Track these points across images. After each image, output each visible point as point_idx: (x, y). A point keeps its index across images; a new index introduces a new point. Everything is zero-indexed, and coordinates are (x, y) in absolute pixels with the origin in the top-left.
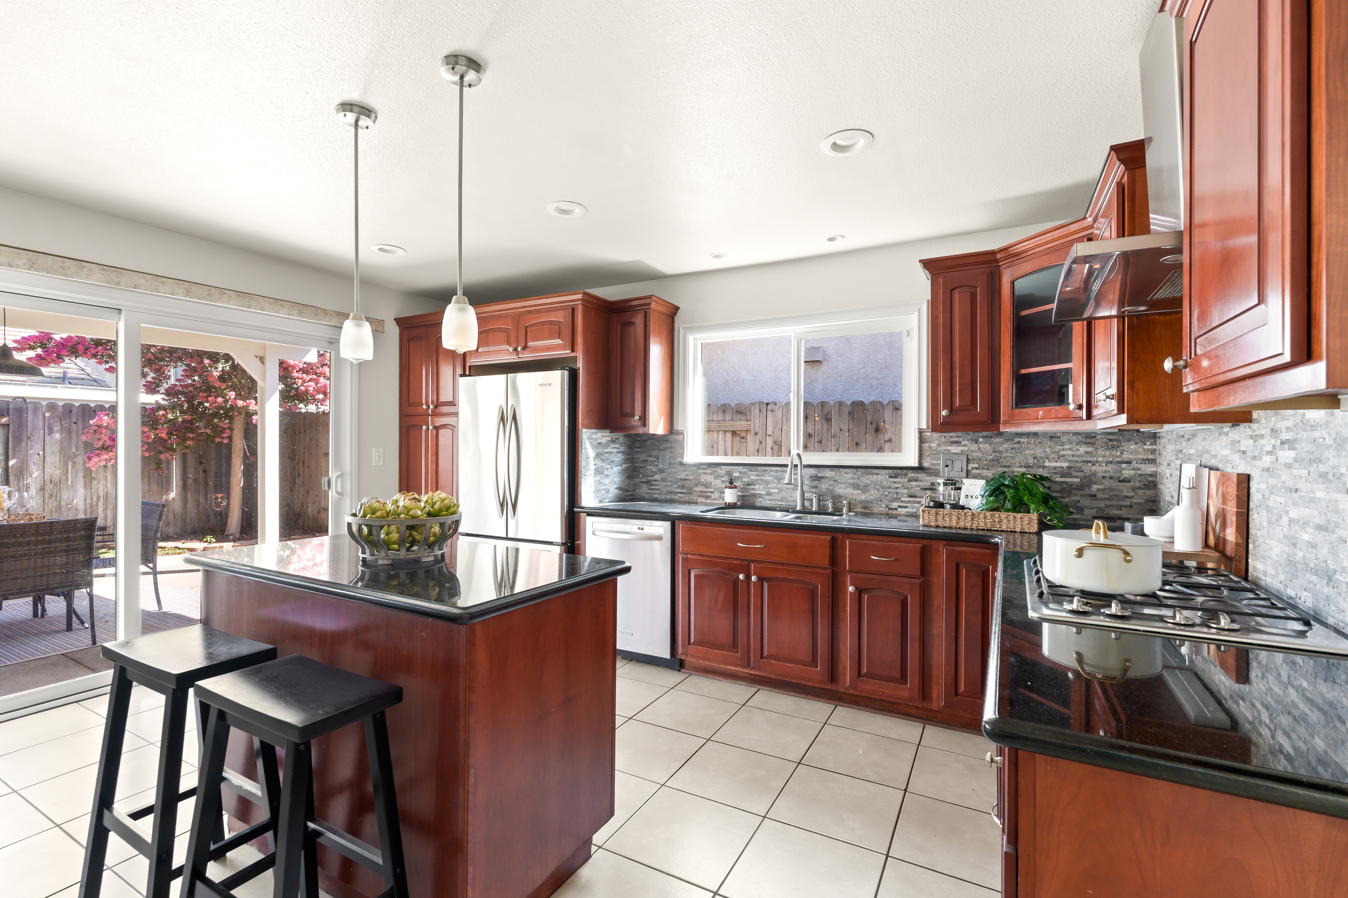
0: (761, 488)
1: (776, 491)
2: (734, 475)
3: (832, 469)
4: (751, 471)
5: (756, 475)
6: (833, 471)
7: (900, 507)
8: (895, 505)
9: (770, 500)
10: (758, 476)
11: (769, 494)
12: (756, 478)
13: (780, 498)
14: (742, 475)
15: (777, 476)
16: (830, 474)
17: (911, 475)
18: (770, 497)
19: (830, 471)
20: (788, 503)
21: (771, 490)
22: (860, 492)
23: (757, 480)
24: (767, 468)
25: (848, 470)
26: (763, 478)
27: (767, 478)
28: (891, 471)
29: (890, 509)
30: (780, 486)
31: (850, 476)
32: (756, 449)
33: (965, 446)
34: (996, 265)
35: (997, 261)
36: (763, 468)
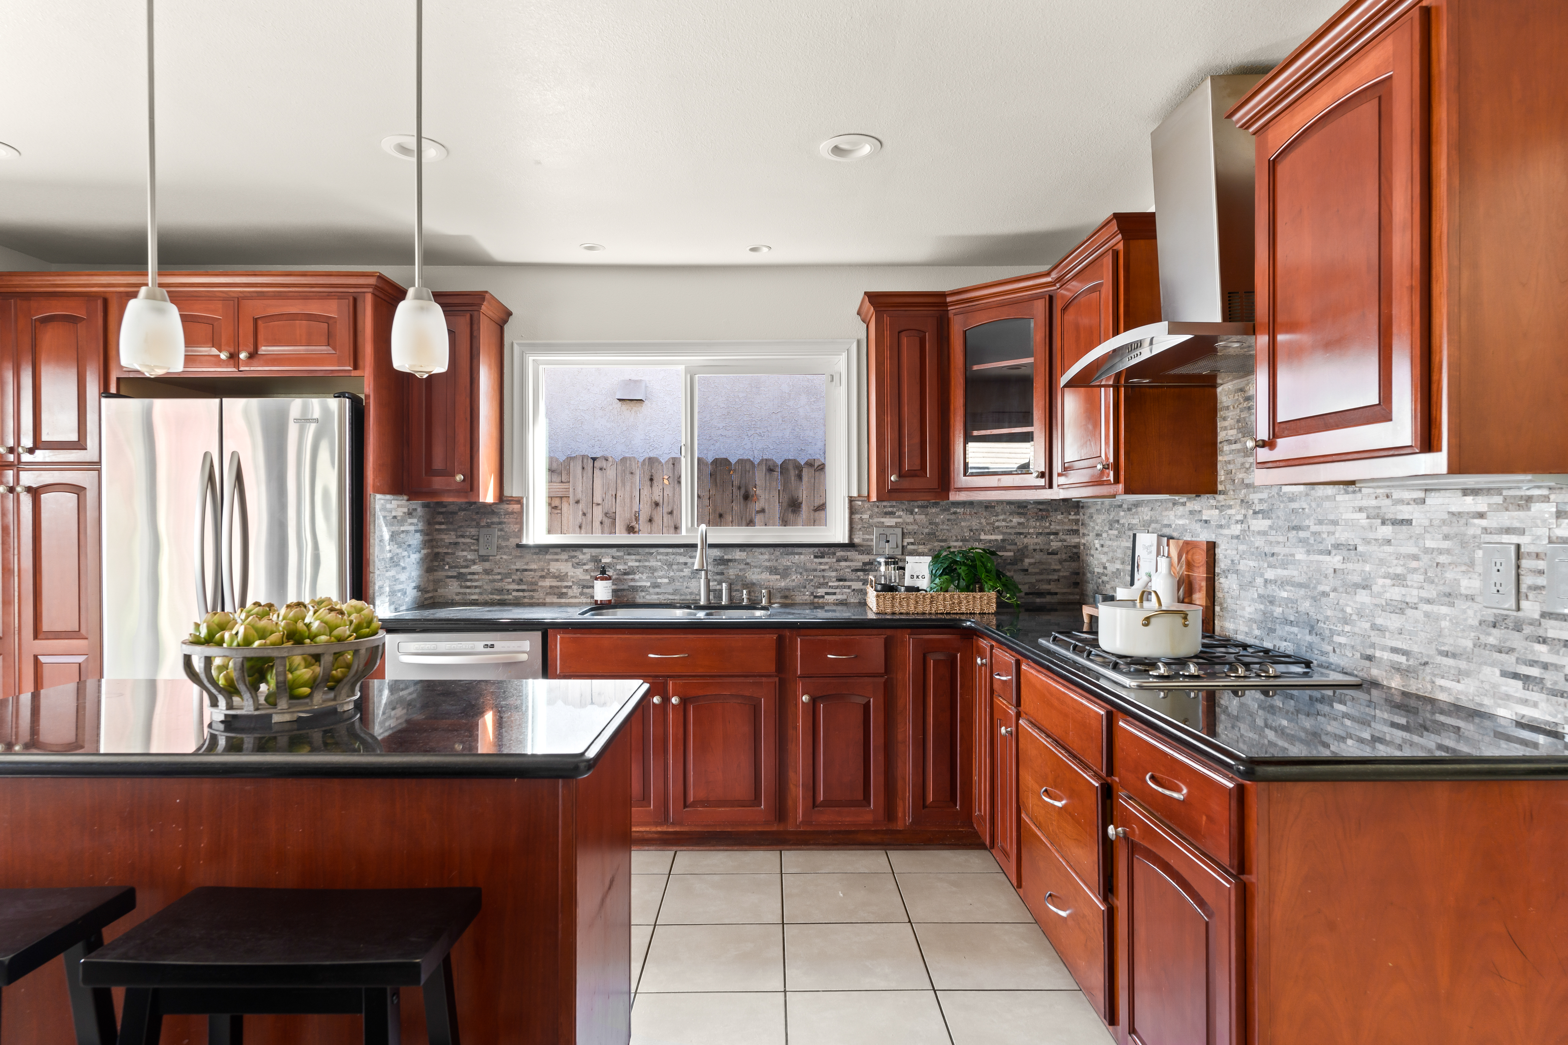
0: (644, 578)
1: (666, 580)
2: (603, 561)
3: (743, 549)
4: (629, 554)
5: (636, 561)
6: (744, 551)
7: (827, 594)
8: (821, 591)
9: (658, 594)
10: (640, 561)
11: (656, 585)
12: (637, 564)
13: (671, 591)
14: (615, 561)
15: (667, 560)
16: (740, 556)
17: (840, 553)
18: (657, 590)
19: (740, 551)
20: (683, 597)
21: (659, 580)
22: (778, 577)
23: (638, 567)
24: (653, 550)
25: (763, 550)
26: (647, 564)
27: (653, 563)
28: (816, 550)
29: (816, 597)
30: (672, 574)
31: (766, 557)
32: (577, 524)
33: (900, 517)
34: (945, 309)
35: (946, 304)
36: (647, 550)
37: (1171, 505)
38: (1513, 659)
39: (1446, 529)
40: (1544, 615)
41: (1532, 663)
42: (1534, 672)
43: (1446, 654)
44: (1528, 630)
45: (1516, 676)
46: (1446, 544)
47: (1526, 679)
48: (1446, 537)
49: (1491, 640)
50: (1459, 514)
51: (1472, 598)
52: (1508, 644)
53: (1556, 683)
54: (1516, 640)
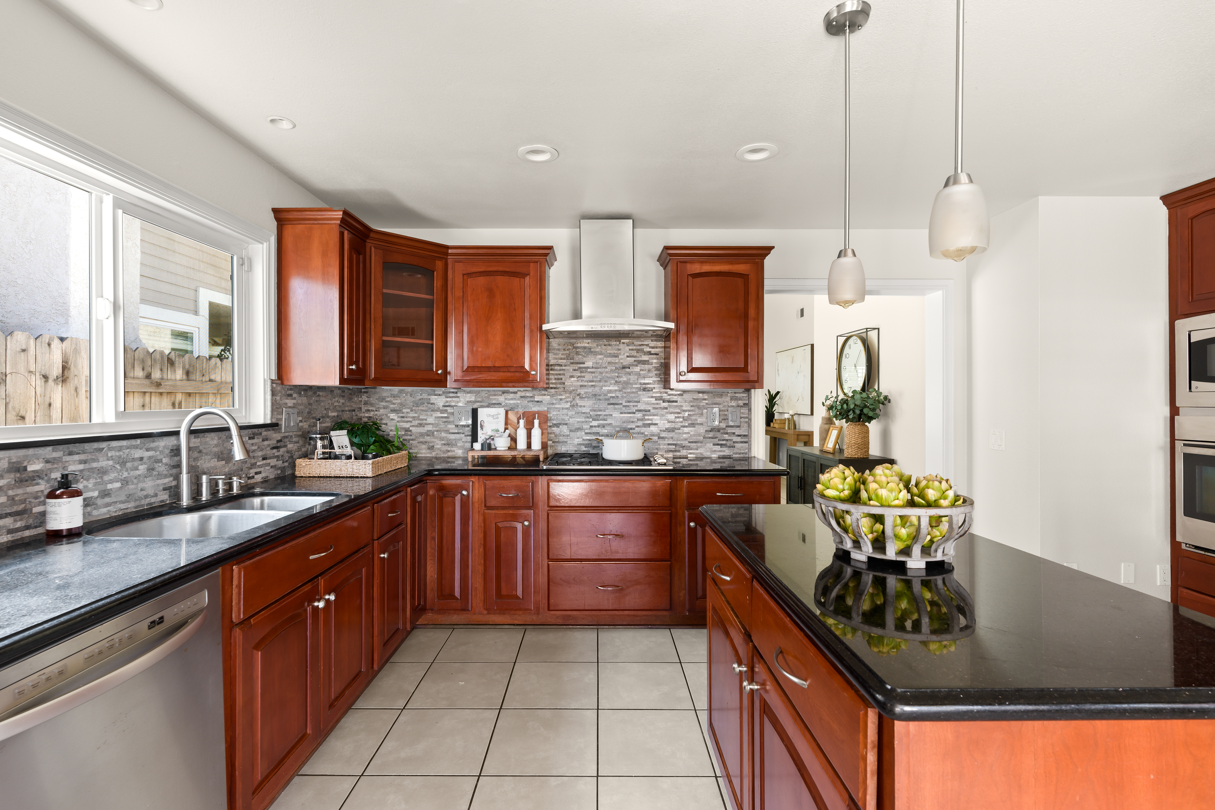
0: (90, 486)
1: (118, 485)
2: (30, 468)
3: (197, 435)
4: (71, 454)
5: (81, 462)
6: (198, 437)
8: (252, 472)
9: (107, 505)
10: (85, 462)
11: (105, 494)
12: (81, 467)
13: (123, 498)
14: (49, 466)
15: (120, 457)
16: (194, 443)
17: (265, 433)
18: (107, 500)
19: (195, 437)
20: (137, 503)
21: (110, 486)
22: (224, 462)
23: (81, 471)
24: (104, 445)
25: (213, 434)
26: (95, 465)
27: (103, 463)
28: (250, 431)
29: (249, 478)
30: (125, 474)
31: (215, 442)
33: (295, 399)
36: (96, 445)
37: (501, 393)
38: (717, 440)
39: (692, 404)
40: (727, 426)
41: (723, 440)
42: (724, 442)
43: (692, 442)
44: (722, 431)
45: (718, 445)
46: (692, 408)
47: (721, 445)
48: (692, 406)
49: (710, 436)
50: (697, 399)
51: (702, 424)
52: (716, 436)
53: (730, 444)
54: (718, 435)
